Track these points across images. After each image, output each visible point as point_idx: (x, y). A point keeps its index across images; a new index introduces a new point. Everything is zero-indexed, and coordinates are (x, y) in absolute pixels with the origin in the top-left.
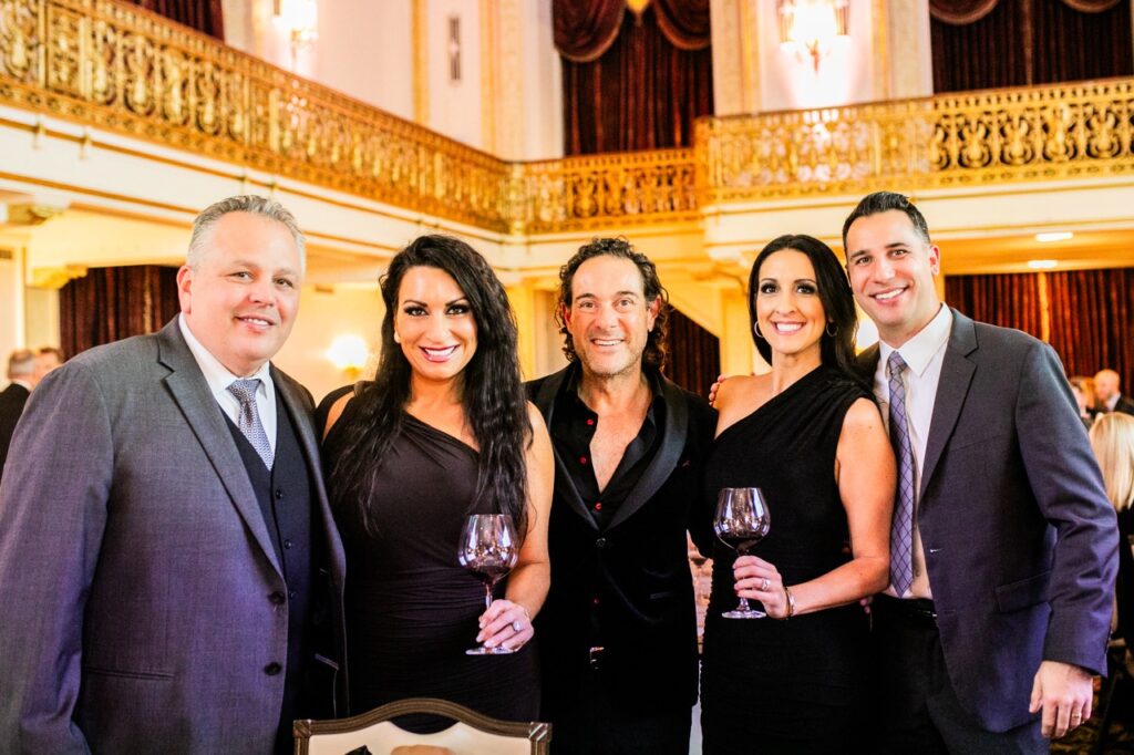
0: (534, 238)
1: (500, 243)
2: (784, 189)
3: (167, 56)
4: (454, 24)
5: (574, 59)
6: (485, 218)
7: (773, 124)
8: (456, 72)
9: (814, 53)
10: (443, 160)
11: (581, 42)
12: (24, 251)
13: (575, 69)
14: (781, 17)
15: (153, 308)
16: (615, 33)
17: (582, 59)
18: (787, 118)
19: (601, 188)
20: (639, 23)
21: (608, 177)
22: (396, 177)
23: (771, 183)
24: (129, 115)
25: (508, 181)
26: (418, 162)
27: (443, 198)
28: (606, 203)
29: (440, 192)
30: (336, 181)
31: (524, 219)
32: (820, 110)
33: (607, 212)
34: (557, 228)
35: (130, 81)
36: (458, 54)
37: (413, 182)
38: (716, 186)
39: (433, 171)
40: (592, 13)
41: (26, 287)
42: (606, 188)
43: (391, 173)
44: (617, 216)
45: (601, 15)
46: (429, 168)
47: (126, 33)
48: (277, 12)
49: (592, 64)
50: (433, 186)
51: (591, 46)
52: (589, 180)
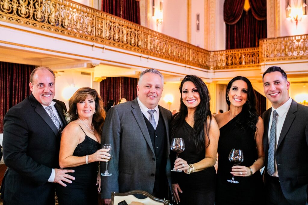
0: (216, 71)
1: (207, 72)
2: (284, 58)
3: (123, 28)
4: (198, 16)
5: (229, 24)
6: (203, 66)
7: (281, 40)
8: (198, 28)
9: (296, 20)
10: (192, 51)
11: (231, 20)
12: (93, 73)
13: (229, 27)
14: (287, 11)
15: (122, 87)
16: (240, 17)
17: (231, 24)
18: (285, 39)
19: (234, 57)
20: (247, 14)
21: (236, 55)
22: (179, 55)
23: (280, 57)
24: (114, 42)
25: (209, 56)
26: (186, 51)
27: (192, 61)
28: (235, 62)
29: (191, 59)
30: (164, 57)
31: (213, 66)
32: (295, 36)
33: (235, 64)
34: (222, 68)
35: (114, 34)
36: (199, 24)
37: (184, 57)
38: (264, 57)
39: (189, 54)
40: (234, 11)
41: (93, 82)
42: (235, 58)
43: (178, 54)
44: (238, 65)
45: (237, 12)
46: (188, 53)
47: (114, 23)
48: (153, 15)
49: (234, 25)
50: (189, 58)
51: (234, 20)
52: (231, 56)
